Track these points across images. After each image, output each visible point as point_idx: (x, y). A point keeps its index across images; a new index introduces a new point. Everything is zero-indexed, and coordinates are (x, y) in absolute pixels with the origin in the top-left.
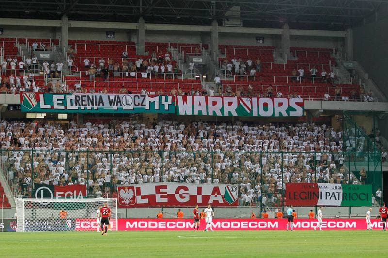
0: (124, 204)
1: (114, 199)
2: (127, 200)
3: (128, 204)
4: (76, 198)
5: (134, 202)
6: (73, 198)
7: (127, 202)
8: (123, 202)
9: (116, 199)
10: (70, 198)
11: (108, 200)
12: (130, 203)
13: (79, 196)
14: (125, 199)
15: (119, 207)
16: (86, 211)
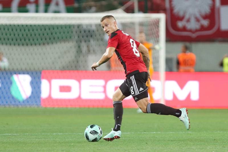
0: (184, 29)
1: (154, 16)
2: (193, 21)
3: (197, 31)
4: (46, 11)
5: (211, 26)
6: (37, 11)
7: (193, 25)
8: (180, 24)
9: (162, 17)
10: (27, 11)
11: (139, 17)
12: (203, 28)
13: (52, 7)
14: (187, 17)
15: (170, 38)
16: (74, 50)
